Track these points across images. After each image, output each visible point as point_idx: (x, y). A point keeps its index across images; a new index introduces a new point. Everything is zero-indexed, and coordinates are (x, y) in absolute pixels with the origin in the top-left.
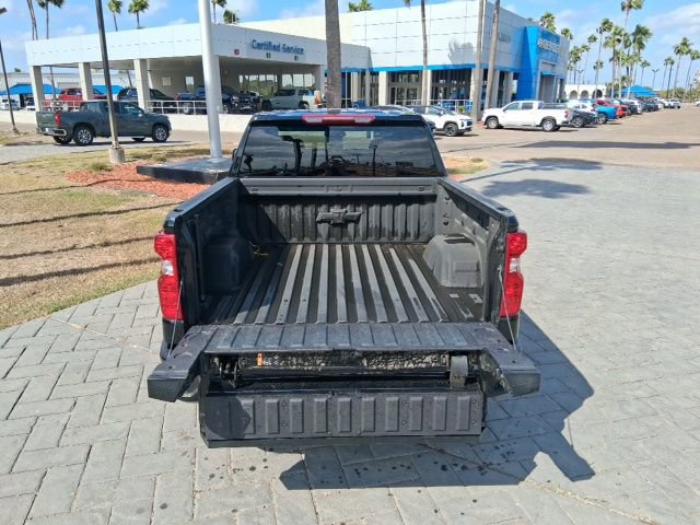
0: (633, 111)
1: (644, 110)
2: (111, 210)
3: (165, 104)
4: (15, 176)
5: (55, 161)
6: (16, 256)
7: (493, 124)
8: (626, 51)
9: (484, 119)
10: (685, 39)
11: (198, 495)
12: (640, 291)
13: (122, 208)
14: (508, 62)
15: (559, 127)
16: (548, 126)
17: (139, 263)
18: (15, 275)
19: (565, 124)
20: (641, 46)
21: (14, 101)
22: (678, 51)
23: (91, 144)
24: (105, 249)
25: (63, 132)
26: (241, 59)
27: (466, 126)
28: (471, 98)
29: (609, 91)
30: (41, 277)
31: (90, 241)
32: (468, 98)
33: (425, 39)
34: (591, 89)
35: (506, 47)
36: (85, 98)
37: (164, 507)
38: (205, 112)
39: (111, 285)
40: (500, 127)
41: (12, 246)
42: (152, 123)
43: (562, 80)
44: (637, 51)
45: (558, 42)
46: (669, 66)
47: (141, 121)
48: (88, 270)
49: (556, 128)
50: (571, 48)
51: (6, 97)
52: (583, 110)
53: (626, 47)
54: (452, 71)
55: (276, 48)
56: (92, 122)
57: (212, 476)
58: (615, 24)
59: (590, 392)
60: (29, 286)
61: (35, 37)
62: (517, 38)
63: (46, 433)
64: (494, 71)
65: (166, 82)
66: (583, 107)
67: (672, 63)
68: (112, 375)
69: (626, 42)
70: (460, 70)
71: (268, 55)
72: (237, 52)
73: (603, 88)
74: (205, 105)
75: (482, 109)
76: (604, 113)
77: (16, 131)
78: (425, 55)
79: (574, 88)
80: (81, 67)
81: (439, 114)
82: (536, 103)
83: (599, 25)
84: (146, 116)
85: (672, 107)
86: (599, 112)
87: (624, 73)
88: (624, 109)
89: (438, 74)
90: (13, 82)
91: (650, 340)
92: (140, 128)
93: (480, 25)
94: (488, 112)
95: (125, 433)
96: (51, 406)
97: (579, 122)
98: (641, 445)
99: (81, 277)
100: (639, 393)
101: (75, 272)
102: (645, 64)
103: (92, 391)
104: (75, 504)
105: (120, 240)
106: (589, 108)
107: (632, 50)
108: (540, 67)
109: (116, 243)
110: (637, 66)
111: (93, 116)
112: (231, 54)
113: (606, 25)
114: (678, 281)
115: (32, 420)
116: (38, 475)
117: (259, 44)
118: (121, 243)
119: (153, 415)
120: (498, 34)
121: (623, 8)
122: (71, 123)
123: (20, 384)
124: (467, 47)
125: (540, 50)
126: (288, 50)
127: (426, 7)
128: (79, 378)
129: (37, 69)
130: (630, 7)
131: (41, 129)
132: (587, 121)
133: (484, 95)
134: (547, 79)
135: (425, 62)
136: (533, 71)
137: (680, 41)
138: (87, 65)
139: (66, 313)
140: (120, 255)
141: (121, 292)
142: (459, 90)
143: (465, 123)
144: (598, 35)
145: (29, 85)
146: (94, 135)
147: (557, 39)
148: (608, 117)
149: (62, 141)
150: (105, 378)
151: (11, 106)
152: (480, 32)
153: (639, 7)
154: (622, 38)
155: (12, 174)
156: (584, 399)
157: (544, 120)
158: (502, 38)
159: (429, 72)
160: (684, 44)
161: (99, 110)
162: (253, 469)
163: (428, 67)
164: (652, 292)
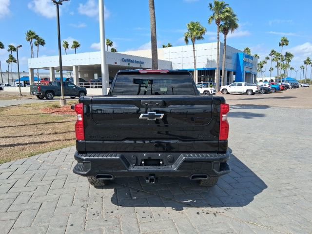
0: (288, 87)
1: (292, 87)
2: (59, 121)
3: (85, 84)
4: (19, 109)
5: (37, 105)
6: (17, 137)
7: (225, 92)
8: (282, 63)
9: (221, 90)
10: (308, 58)
11: (87, 222)
12: (289, 151)
13: (64, 121)
14: (231, 67)
15: (255, 93)
16: (250, 93)
17: (69, 140)
18: (16, 143)
19: (257, 92)
20: (289, 61)
21: (21, 84)
22: (305, 63)
23: (52, 99)
24: (55, 135)
25: (41, 94)
26: (117, 66)
27: (213, 92)
28: (215, 82)
29: (276, 80)
30: (27, 144)
31: (49, 132)
32: (214, 82)
33: (195, 58)
34: (268, 79)
35: (230, 61)
36: (51, 80)
37: (72, 225)
38: (101, 87)
39: (56, 147)
40: (228, 93)
41: (15, 133)
42: (79, 91)
43: (255, 75)
44: (287, 63)
45: (252, 59)
46: (302, 69)
47: (74, 90)
48: (47, 142)
49: (253, 94)
50: (259, 62)
51: (18, 82)
52: (265, 86)
53: (283, 61)
54: (207, 71)
55: (132, 62)
56: (54, 90)
57: (94, 215)
58: (277, 52)
59: (266, 187)
60: (21, 147)
61: (32, 56)
62: (235, 57)
63: (23, 198)
64: (225, 71)
65: (86, 75)
66: (265, 85)
67: (304, 68)
68: (54, 178)
69: (282, 59)
70: (210, 71)
71: (129, 64)
72: (116, 63)
73: (273, 78)
74: (101, 84)
75: (220, 86)
76: (275, 88)
77: (21, 95)
78: (195, 64)
79: (261, 79)
80: (51, 69)
81: (202, 88)
82: (243, 83)
83: (270, 53)
84: (76, 87)
85: (305, 87)
86: (272, 88)
87: (283, 72)
88: (283, 87)
89: (201, 72)
90: (21, 76)
91: (294, 169)
92: (74, 93)
93: (218, 52)
94: (223, 87)
95: (57, 199)
96: (26, 189)
97: (263, 91)
98: (289, 207)
99: (43, 144)
100: (288, 187)
101: (41, 143)
102: (292, 69)
103: (44, 184)
104: (33, 223)
105: (61, 132)
106: (267, 86)
107: (285, 62)
108: (245, 69)
109: (60, 133)
110: (288, 69)
111: (54, 87)
112: (113, 64)
113: (273, 52)
114: (307, 148)
115: (18, 194)
116: (18, 213)
117: (125, 60)
118: (62, 133)
119: (70, 192)
120: (226, 56)
121: (280, 45)
122: (44, 90)
123: (14, 181)
124: (213, 61)
125: (245, 62)
126: (137, 62)
127: (195, 45)
128: (40, 179)
129: (32, 70)
130: (283, 44)
131: (32, 93)
132: (267, 91)
133: (221, 81)
134: (248, 74)
135: (195, 67)
136: (242, 71)
137: (306, 59)
138: (53, 68)
139: (36, 157)
140: (61, 137)
141: (61, 149)
142: (210, 79)
143: (213, 91)
144: (270, 57)
145: (28, 77)
146: (54, 95)
147: (252, 58)
148: (276, 90)
149: (40, 98)
150: (51, 179)
151: (20, 85)
152: (218, 55)
153: (287, 45)
154: (281, 58)
155: (18, 109)
156: (263, 190)
157: (247, 91)
158: (228, 58)
159: (197, 71)
160: (308, 60)
161: (57, 85)
162: (112, 212)
163: (196, 69)
164: (295, 151)
